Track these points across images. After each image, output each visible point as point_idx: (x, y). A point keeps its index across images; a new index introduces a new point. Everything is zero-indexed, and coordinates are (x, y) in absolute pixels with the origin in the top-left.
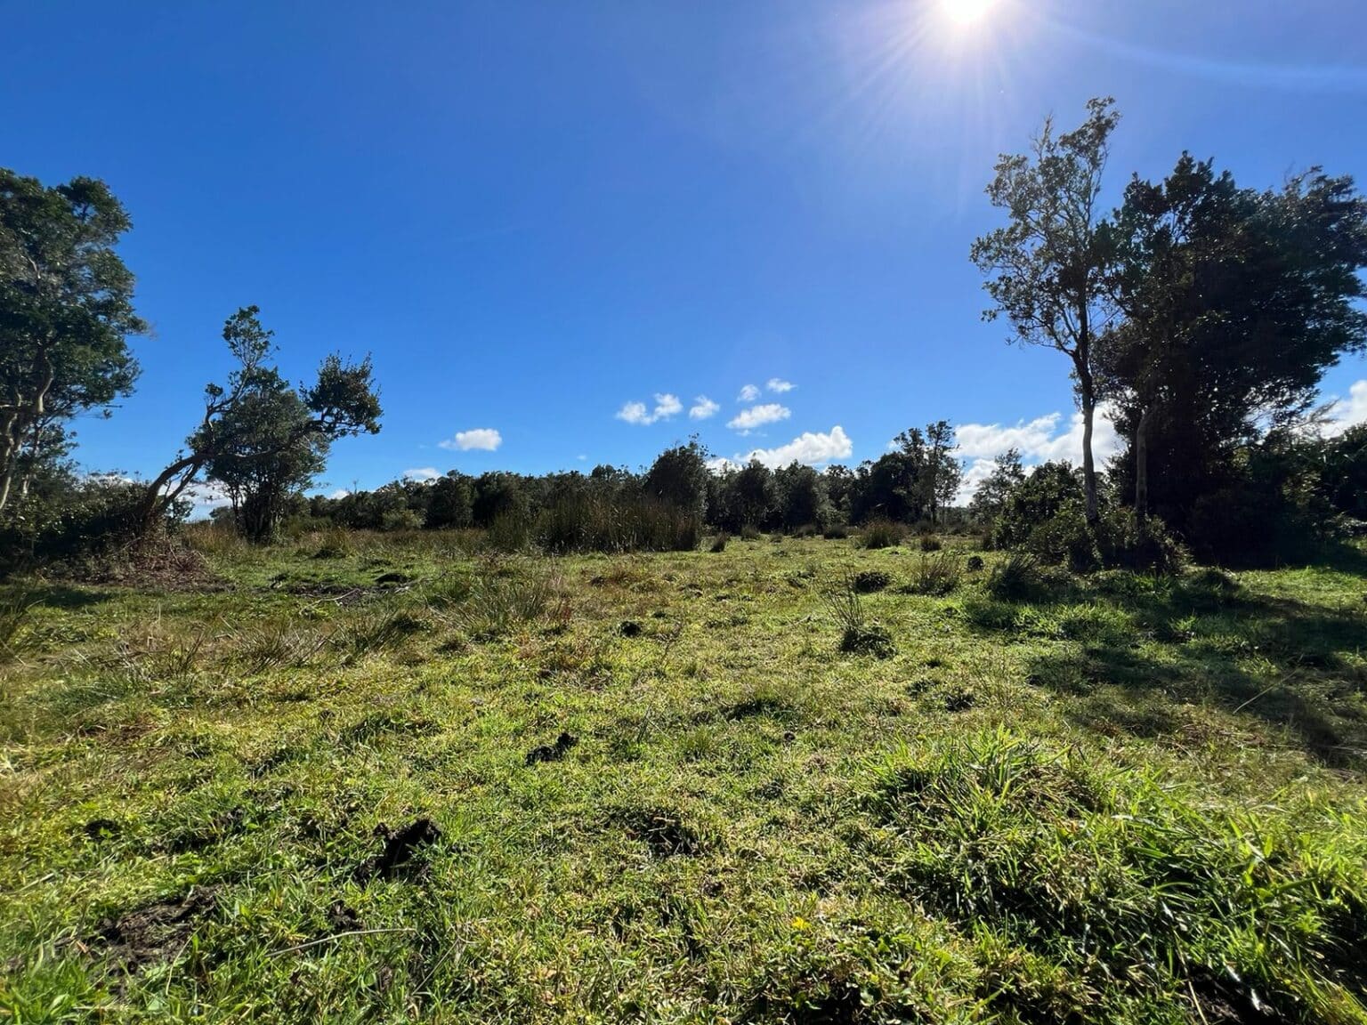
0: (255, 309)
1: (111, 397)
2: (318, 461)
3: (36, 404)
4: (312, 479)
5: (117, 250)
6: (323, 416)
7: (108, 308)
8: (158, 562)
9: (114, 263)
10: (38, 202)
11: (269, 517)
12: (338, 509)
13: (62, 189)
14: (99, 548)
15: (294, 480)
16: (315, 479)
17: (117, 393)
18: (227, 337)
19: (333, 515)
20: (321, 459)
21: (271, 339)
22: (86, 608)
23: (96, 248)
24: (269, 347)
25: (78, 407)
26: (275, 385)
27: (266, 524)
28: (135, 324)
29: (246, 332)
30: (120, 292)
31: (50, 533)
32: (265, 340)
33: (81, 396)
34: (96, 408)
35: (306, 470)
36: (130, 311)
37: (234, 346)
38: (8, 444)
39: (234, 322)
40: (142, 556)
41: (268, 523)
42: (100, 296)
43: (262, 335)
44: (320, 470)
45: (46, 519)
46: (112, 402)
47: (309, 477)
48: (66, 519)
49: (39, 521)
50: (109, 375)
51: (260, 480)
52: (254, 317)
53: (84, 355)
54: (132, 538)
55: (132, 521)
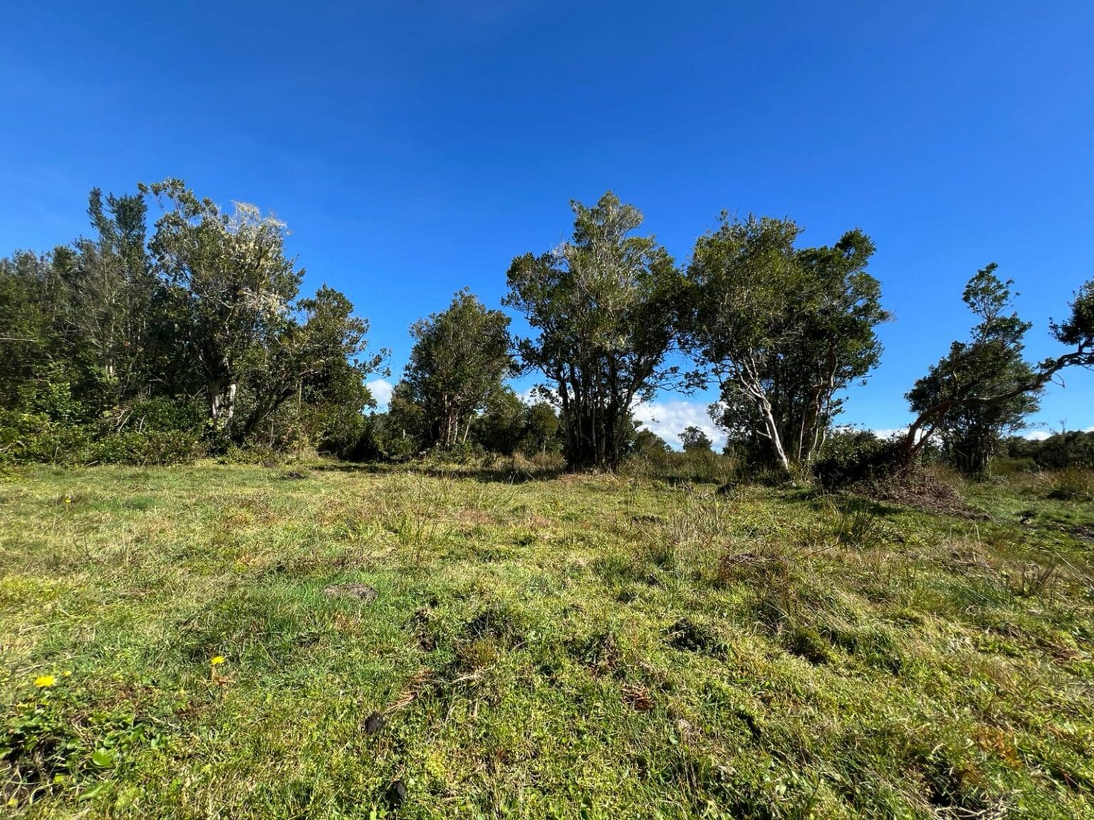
0: (993, 267)
1: (867, 371)
2: (1030, 401)
3: (830, 382)
4: (1024, 420)
5: (866, 271)
6: (1081, 348)
7: (866, 310)
8: (920, 488)
9: (868, 278)
10: (829, 258)
11: (980, 456)
12: (1041, 451)
13: (838, 245)
14: (880, 475)
15: (1004, 422)
16: (1027, 419)
17: (870, 367)
18: (966, 299)
19: (1035, 456)
20: (1033, 399)
21: (1011, 289)
22: (888, 516)
23: (855, 275)
24: (1009, 295)
25: (847, 380)
26: (1017, 329)
27: (978, 463)
28: (883, 316)
29: (985, 291)
30: (873, 296)
31: (851, 463)
32: (1003, 291)
33: (850, 373)
34: (857, 380)
35: (1018, 410)
36: (879, 307)
37: (973, 305)
38: (817, 409)
39: (973, 284)
40: (908, 482)
41: (979, 462)
42: (860, 303)
43: (1000, 287)
44: (1033, 410)
45: (849, 453)
46: (867, 374)
47: (1020, 418)
48: (859, 453)
49: (846, 455)
50: (863, 356)
51: (968, 424)
52: (993, 274)
53: (854, 344)
54: (899, 468)
55: (898, 455)
